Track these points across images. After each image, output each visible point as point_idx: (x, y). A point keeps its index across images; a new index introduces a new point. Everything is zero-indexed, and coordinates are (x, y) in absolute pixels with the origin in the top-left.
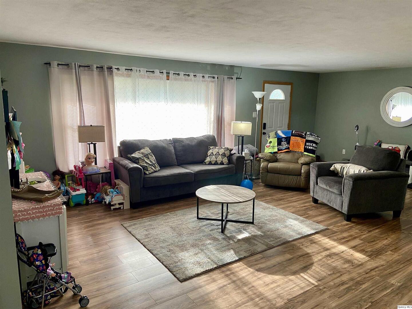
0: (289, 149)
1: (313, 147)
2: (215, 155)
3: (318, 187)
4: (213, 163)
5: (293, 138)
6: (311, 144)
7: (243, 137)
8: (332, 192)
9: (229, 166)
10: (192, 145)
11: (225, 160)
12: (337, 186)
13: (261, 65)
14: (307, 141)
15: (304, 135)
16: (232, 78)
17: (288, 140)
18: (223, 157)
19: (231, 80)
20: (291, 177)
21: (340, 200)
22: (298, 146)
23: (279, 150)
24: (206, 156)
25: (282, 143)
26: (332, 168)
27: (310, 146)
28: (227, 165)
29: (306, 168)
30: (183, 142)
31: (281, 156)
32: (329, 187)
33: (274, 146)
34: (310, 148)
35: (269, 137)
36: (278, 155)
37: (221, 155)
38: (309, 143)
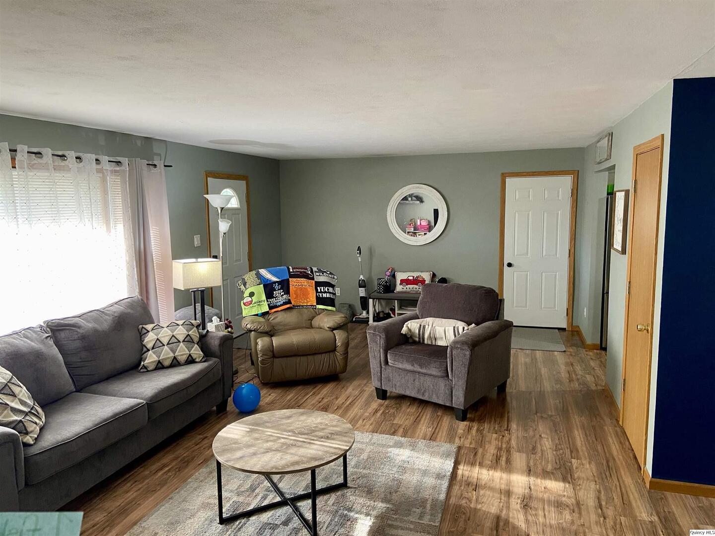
0: (291, 303)
1: (330, 293)
2: (168, 344)
3: (389, 370)
4: (167, 363)
5: (293, 281)
6: (326, 288)
7: (202, 291)
8: (425, 374)
9: (210, 363)
10: (103, 331)
11: (196, 352)
12: (435, 362)
13: (211, 142)
14: (318, 284)
15: (309, 273)
16: (155, 166)
17: (285, 286)
18: (190, 345)
19: (153, 170)
20: (318, 358)
21: (445, 386)
22: (305, 294)
23: (271, 308)
24: (143, 350)
25: (275, 292)
26: (404, 330)
27: (325, 292)
28: (204, 362)
29: (343, 337)
30: (79, 327)
31: (278, 319)
32: (418, 367)
33: (259, 302)
34: (325, 295)
35: (245, 284)
36: (272, 318)
37: (184, 341)
38: (322, 288)
